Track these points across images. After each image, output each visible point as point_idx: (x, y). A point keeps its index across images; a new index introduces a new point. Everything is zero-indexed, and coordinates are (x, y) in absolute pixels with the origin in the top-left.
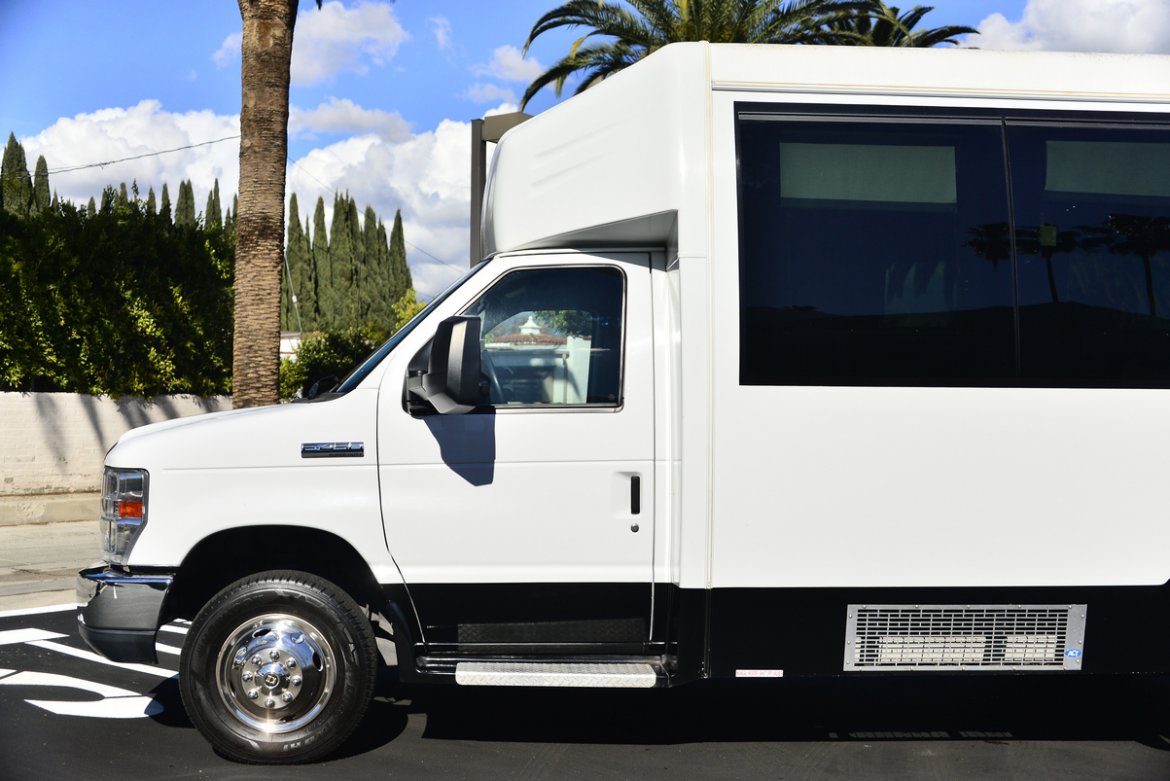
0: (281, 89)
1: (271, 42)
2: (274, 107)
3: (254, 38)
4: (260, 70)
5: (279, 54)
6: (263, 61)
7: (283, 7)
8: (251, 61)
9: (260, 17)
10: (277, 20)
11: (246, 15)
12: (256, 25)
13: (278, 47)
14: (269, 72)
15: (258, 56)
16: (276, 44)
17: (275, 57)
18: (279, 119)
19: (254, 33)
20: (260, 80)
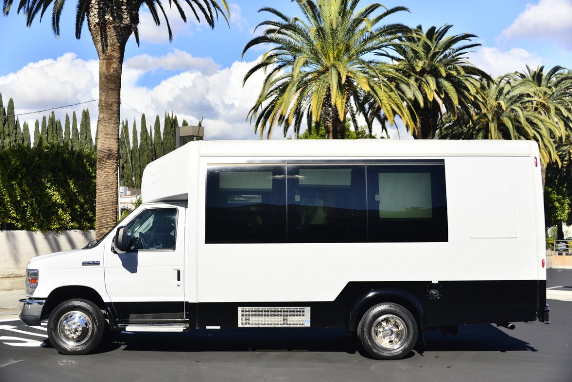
0: (116, 91)
1: (112, 70)
2: (114, 100)
3: (104, 69)
4: (107, 83)
5: (116, 75)
6: (108, 79)
7: (117, 54)
8: (103, 79)
9: (107, 59)
10: (115, 60)
11: (100, 58)
12: (105, 63)
13: (115, 72)
14: (111, 84)
15: (106, 77)
16: (114, 71)
17: (114, 77)
18: (116, 105)
19: (104, 66)
20: (107, 88)
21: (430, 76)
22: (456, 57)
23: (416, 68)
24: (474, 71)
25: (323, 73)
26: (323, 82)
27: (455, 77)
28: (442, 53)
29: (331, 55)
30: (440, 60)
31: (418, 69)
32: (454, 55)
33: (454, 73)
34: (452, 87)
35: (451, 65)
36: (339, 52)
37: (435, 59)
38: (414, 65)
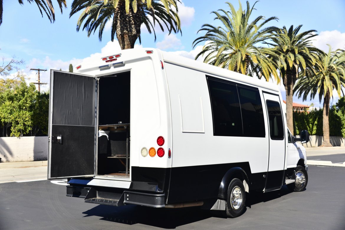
21: (291, 53)
22: (306, 43)
23: (284, 49)
24: (315, 50)
25: (234, 54)
26: (234, 58)
27: (305, 53)
28: (298, 40)
29: (238, 44)
30: (297, 44)
31: (285, 50)
32: (304, 41)
33: (304, 51)
34: (303, 59)
35: (302, 47)
36: (243, 43)
37: (294, 44)
38: (283, 48)
